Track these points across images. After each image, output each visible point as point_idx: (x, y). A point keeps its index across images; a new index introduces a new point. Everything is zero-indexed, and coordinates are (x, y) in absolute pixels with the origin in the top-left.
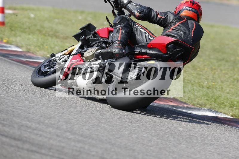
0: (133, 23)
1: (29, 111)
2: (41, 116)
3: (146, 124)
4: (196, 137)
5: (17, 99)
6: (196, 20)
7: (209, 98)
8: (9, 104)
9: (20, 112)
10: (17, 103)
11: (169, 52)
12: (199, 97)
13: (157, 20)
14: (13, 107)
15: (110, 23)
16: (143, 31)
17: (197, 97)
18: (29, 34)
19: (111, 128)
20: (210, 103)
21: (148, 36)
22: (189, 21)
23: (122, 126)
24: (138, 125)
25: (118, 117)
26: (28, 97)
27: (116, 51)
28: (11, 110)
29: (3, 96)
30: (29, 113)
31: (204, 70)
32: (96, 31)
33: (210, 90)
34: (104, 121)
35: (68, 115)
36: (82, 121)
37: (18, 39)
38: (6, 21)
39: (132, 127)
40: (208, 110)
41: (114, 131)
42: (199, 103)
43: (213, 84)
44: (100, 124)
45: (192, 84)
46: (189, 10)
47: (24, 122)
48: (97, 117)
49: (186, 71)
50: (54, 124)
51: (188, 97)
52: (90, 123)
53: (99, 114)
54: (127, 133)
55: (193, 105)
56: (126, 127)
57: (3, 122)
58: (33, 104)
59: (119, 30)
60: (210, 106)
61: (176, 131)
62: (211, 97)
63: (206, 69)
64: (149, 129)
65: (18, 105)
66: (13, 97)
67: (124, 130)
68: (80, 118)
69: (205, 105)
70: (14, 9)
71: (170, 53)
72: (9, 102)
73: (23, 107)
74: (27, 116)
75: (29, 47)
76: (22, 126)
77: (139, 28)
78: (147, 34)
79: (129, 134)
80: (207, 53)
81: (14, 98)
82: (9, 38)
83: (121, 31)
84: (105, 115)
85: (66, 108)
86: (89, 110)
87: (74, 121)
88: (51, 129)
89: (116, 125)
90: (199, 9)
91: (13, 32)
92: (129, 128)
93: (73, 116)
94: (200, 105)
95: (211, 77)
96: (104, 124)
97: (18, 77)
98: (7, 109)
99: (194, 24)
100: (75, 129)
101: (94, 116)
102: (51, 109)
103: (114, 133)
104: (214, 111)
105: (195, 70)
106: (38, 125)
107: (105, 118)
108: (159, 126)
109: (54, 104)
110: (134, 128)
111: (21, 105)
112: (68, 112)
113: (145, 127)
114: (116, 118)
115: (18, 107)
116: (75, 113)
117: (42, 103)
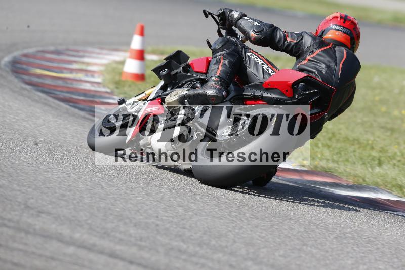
0: (245, 49)
1: (184, 224)
2: (204, 234)
3: (383, 248)
5: (164, 204)
6: (350, 47)
8: (150, 212)
9: (168, 226)
10: (163, 211)
11: (296, 96)
13: (285, 46)
14: (157, 217)
16: (260, 62)
19: (323, 253)
21: (268, 70)
22: (337, 48)
23: (341, 250)
24: (369, 248)
25: (334, 235)
26: (182, 201)
27: (210, 92)
28: (153, 223)
29: (140, 198)
30: (184, 228)
32: (189, 62)
34: (310, 243)
35: (250, 232)
36: (275, 242)
38: (147, 73)
39: (360, 252)
41: (329, 260)
44: (305, 247)
46: (338, 30)
47: (175, 243)
48: (299, 234)
50: (226, 247)
52: (286, 245)
53: (302, 230)
54: (350, 262)
56: (348, 253)
57: (139, 242)
58: (190, 213)
64: (389, 256)
65: (166, 214)
66: (158, 201)
67: (345, 257)
68: (269, 236)
71: (298, 97)
72: (150, 209)
73: (173, 218)
74: (180, 233)
76: (172, 249)
77: (253, 57)
78: (265, 67)
79: (353, 264)
81: (158, 203)
83: (222, 61)
84: (313, 231)
85: (247, 219)
86: (286, 222)
87: (259, 242)
88: (220, 255)
89: (332, 248)
90: (354, 29)
92: (354, 253)
93: (258, 233)
96: (311, 247)
98: (147, 221)
99: (345, 53)
100: (262, 255)
101: (294, 233)
102: (222, 221)
103: (328, 262)
106: (198, 249)
107: (313, 237)
109: (226, 213)
110: (363, 255)
111: (171, 215)
112: (249, 226)
113: (382, 252)
114: (332, 237)
115: (166, 218)
116: (263, 228)
117: (206, 211)
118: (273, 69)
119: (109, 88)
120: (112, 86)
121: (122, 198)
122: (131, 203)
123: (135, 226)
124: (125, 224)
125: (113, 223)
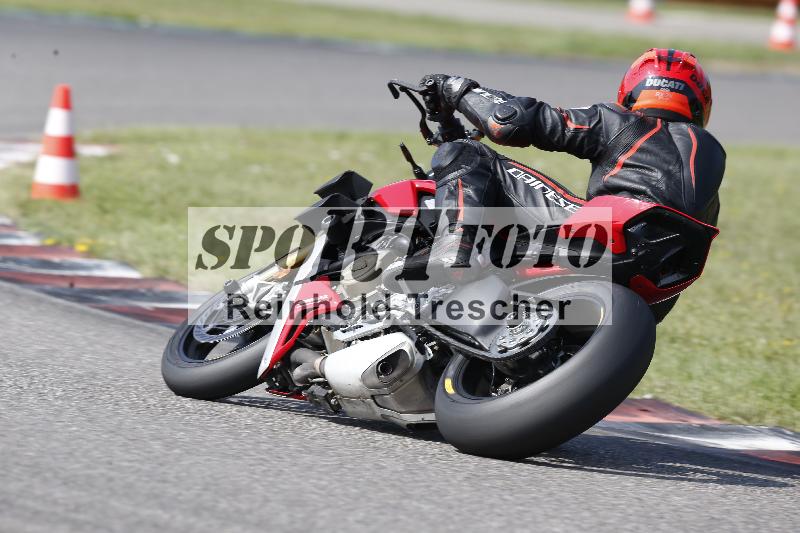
0: (500, 160)
1: (164, 473)
2: (205, 489)
3: (561, 492)
4: (730, 523)
5: (124, 436)
6: (690, 117)
7: (773, 390)
8: (96, 454)
9: (132, 478)
11: (634, 250)
12: (739, 390)
14: (110, 463)
15: (415, 166)
16: (538, 185)
17: (733, 391)
18: (163, 220)
19: (442, 511)
20: (779, 409)
21: (557, 200)
22: (672, 128)
23: (478, 502)
24: (535, 495)
25: (465, 474)
26: (159, 427)
28: (102, 475)
29: (75, 428)
30: (164, 481)
31: (754, 298)
32: (372, 194)
33: (775, 363)
34: (417, 491)
35: (295, 480)
36: (346, 495)
37: (126, 239)
38: (84, 182)
39: (515, 504)
40: (772, 430)
41: (453, 522)
42: (739, 410)
43: (787, 343)
44: (405, 502)
45: (716, 350)
46: (659, 88)
47: (145, 512)
48: (394, 477)
49: (695, 305)
50: (250, 512)
51: (704, 392)
52: (369, 500)
53: (401, 469)
54: (495, 524)
55: (721, 418)
56: (492, 506)
57: (73, 515)
58: (177, 451)
59: (456, 186)
60: (778, 418)
61: (663, 508)
62: (777, 389)
63: (760, 296)
64: (573, 506)
65: (128, 456)
66: (112, 432)
67: (487, 514)
68: (337, 484)
69: (761, 415)
70: (111, 141)
71: (637, 253)
72: (96, 448)
73: (142, 463)
74: (156, 491)
75: (162, 263)
76: (140, 523)
77: (520, 176)
78: (550, 194)
79: (502, 528)
80: (764, 243)
81: (112, 435)
82: (93, 236)
83: (461, 192)
85: (289, 455)
86: (368, 456)
87: (315, 497)
89: (460, 500)
91: (109, 217)
92: (505, 507)
93: (312, 481)
94: (744, 417)
95: (778, 322)
96: (417, 500)
97: (128, 363)
98: (89, 472)
99: (692, 135)
100: (321, 523)
101: (385, 476)
102: (240, 462)
104: (788, 432)
105: (727, 300)
106: (192, 520)
107: (423, 481)
108: (605, 495)
109: (248, 446)
110: (521, 508)
111: (137, 457)
112: (295, 468)
113: (558, 500)
114: (460, 477)
115: (126, 464)
116: (321, 470)
117: (207, 444)
118: (567, 196)
119: (8, 216)
120: (14, 212)
121: (39, 431)
122: (57, 440)
123: (65, 484)
124: (45, 480)
125: (20, 480)
